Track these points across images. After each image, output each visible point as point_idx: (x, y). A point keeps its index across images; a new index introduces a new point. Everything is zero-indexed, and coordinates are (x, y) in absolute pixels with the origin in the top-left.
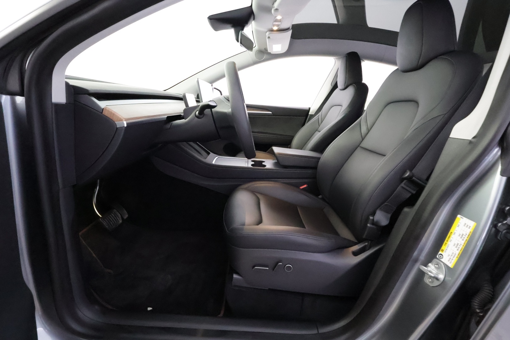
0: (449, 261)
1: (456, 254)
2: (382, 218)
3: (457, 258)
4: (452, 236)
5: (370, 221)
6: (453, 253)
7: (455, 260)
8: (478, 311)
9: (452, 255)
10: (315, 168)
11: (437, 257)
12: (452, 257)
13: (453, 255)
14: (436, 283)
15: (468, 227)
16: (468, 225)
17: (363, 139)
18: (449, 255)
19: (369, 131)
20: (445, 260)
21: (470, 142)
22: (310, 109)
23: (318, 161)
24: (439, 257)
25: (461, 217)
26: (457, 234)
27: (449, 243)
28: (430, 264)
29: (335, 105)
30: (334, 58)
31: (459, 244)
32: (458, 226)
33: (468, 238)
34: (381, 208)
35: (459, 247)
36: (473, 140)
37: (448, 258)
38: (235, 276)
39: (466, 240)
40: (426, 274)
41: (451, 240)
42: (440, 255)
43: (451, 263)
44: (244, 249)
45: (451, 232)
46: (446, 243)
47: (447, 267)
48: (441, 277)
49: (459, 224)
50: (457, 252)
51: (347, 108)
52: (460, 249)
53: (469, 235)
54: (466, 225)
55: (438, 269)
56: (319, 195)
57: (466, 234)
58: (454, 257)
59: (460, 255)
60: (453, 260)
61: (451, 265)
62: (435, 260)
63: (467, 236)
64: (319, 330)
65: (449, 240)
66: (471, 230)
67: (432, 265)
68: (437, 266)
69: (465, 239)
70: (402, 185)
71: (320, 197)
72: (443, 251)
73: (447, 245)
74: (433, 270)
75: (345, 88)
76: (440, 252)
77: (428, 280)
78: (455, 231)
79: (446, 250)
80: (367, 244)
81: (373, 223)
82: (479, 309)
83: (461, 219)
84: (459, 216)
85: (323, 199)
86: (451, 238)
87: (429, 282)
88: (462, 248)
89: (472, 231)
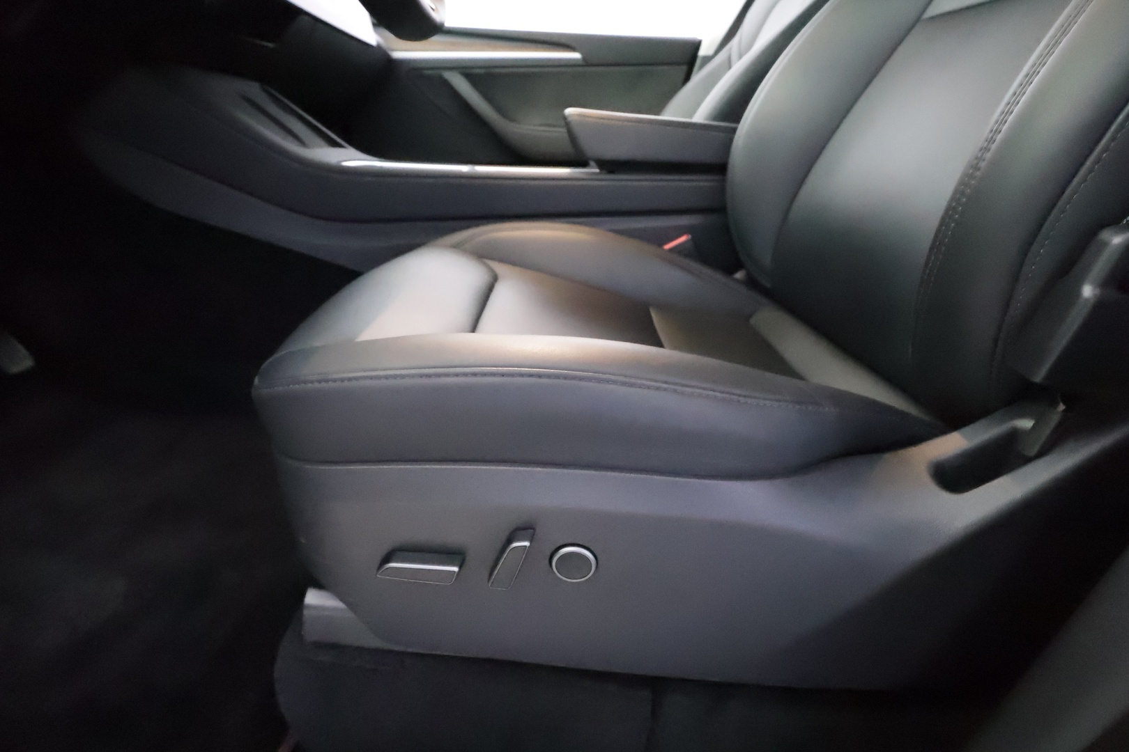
10: (719, 168)
22: (700, 41)
23: (731, 140)
44: (339, 468)
56: (736, 271)
71: (739, 275)
80: (1026, 424)
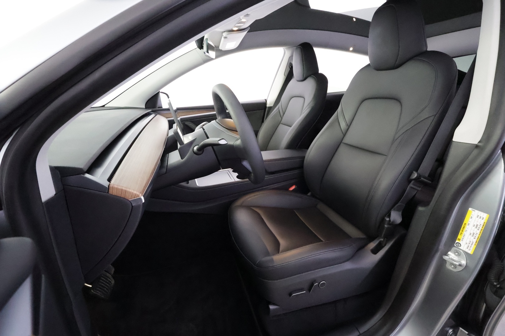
0: (467, 248)
1: (473, 242)
2: (396, 217)
3: (475, 245)
4: (467, 226)
5: (386, 223)
6: (470, 242)
7: (473, 247)
8: (495, 284)
9: (469, 243)
11: (455, 245)
12: (470, 245)
13: (471, 243)
14: (460, 269)
15: (482, 218)
16: (481, 217)
17: (344, 135)
18: (467, 243)
19: (349, 126)
20: (464, 247)
21: (477, 146)
22: (266, 100)
24: (456, 245)
25: (473, 210)
26: (471, 225)
27: (464, 232)
28: (449, 253)
29: (295, 96)
30: (284, 48)
31: (475, 233)
32: (471, 217)
33: (482, 228)
34: (395, 209)
35: (476, 235)
36: (480, 144)
37: (466, 246)
38: (271, 307)
39: (482, 230)
40: (447, 262)
41: (466, 230)
42: (457, 244)
43: (470, 250)
45: (465, 224)
46: (461, 233)
47: (466, 253)
48: (464, 262)
49: (472, 216)
50: (475, 241)
51: (312, 101)
52: (476, 238)
53: (483, 225)
54: (479, 217)
55: (459, 256)
57: (481, 225)
58: (472, 245)
59: (477, 243)
60: (472, 247)
61: (471, 252)
62: (454, 249)
63: (482, 226)
64: (360, 331)
65: (464, 231)
66: (485, 220)
67: (452, 252)
68: (457, 254)
69: (480, 229)
70: (411, 185)
71: (309, 194)
72: (459, 240)
73: (463, 235)
74: (453, 257)
75: (304, 79)
76: (457, 241)
77: (451, 267)
78: (469, 223)
79: (463, 239)
80: (382, 240)
81: (390, 223)
82: (496, 282)
83: (474, 212)
84: (470, 209)
85: (313, 196)
86: (465, 229)
87: (452, 268)
88: (479, 237)
89: (486, 222)
